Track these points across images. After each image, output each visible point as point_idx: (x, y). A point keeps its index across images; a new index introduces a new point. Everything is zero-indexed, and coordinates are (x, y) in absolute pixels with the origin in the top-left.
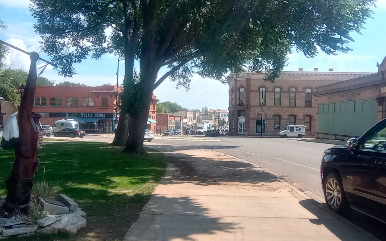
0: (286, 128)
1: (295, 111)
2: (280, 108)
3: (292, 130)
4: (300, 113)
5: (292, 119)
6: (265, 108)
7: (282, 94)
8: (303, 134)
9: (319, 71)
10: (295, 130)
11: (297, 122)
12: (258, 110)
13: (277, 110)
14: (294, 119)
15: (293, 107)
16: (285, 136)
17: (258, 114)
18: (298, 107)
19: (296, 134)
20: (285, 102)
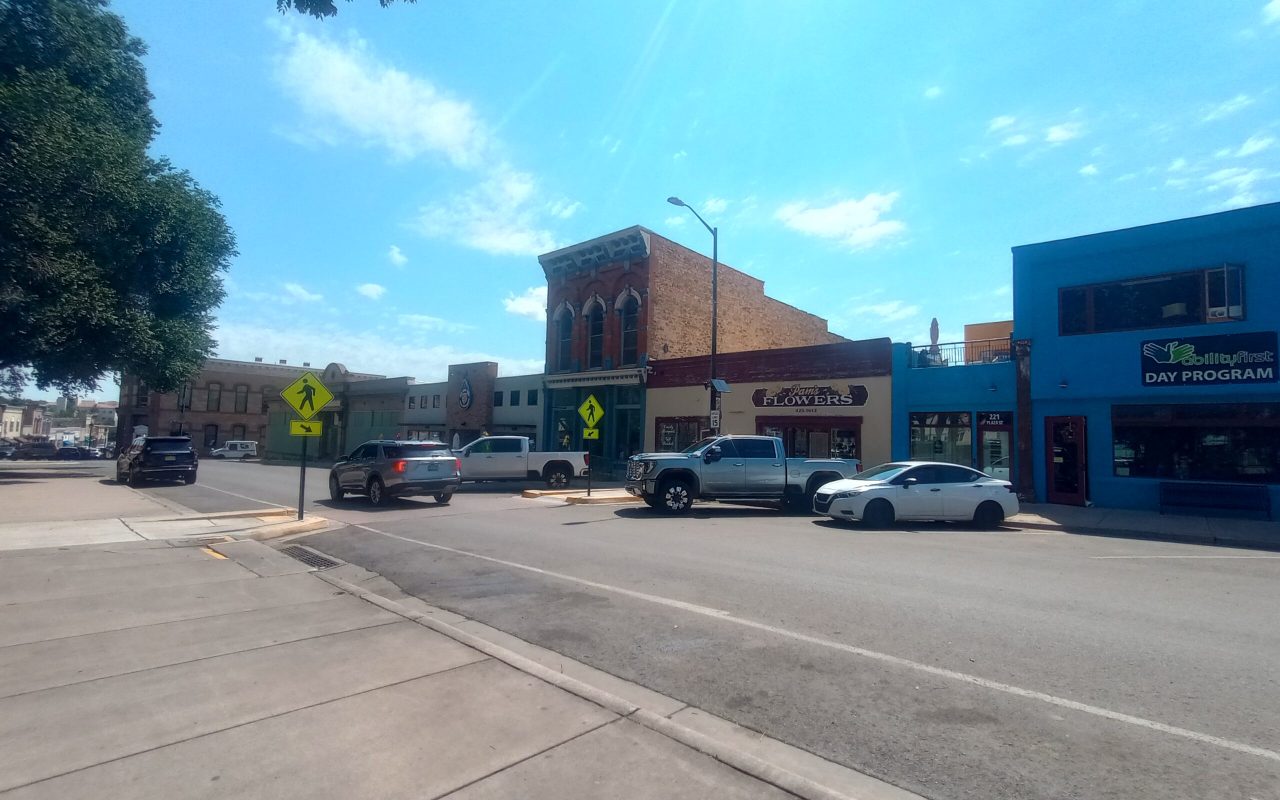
0: (223, 445)
1: (243, 419)
2: (218, 414)
3: (233, 447)
4: (252, 424)
5: (239, 431)
6: (187, 414)
7: (224, 394)
8: (252, 453)
9: (287, 364)
10: (239, 448)
11: (246, 435)
12: (175, 417)
13: (212, 417)
14: (243, 431)
15: (240, 413)
16: (220, 457)
17: (174, 424)
18: (251, 414)
19: (241, 454)
20: (228, 404)
